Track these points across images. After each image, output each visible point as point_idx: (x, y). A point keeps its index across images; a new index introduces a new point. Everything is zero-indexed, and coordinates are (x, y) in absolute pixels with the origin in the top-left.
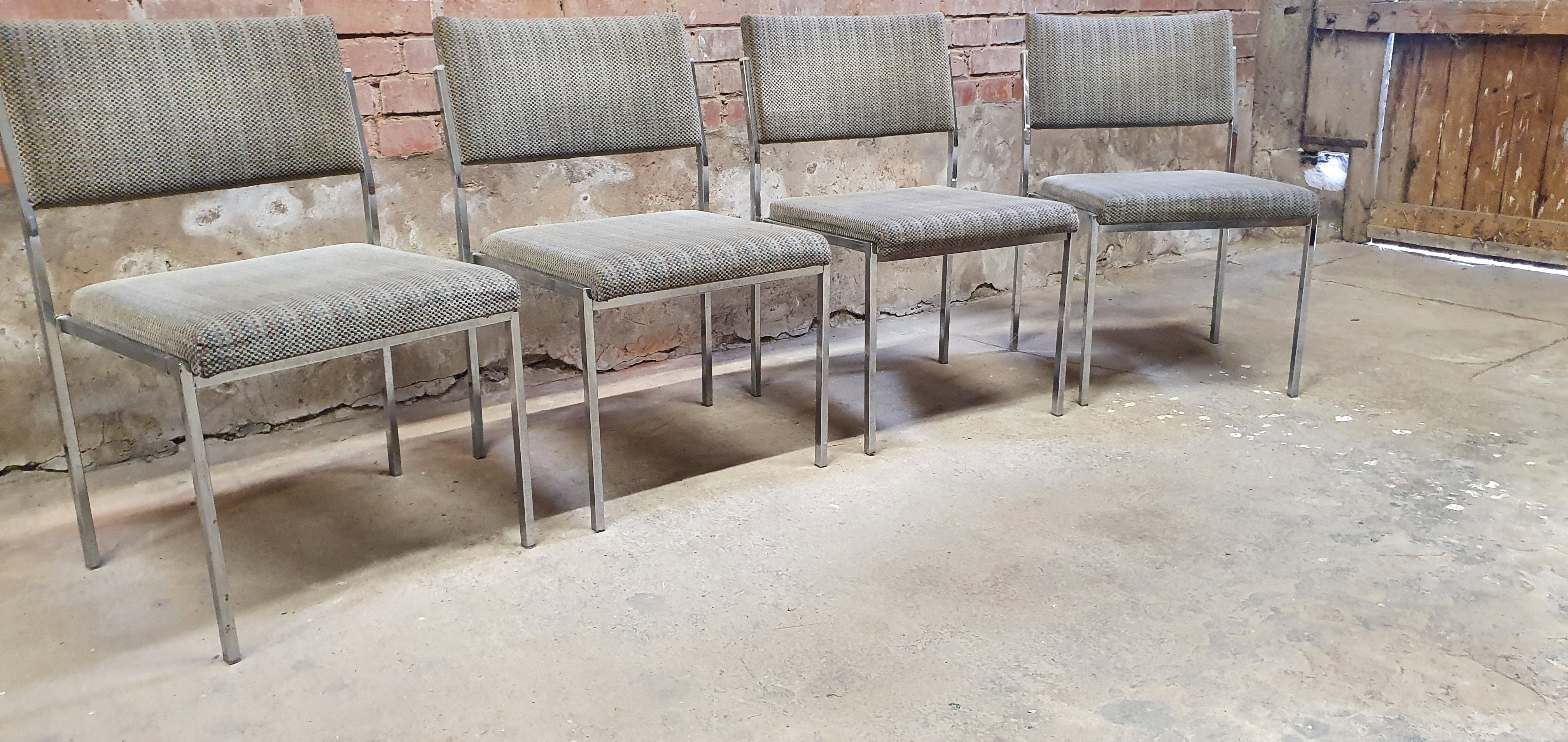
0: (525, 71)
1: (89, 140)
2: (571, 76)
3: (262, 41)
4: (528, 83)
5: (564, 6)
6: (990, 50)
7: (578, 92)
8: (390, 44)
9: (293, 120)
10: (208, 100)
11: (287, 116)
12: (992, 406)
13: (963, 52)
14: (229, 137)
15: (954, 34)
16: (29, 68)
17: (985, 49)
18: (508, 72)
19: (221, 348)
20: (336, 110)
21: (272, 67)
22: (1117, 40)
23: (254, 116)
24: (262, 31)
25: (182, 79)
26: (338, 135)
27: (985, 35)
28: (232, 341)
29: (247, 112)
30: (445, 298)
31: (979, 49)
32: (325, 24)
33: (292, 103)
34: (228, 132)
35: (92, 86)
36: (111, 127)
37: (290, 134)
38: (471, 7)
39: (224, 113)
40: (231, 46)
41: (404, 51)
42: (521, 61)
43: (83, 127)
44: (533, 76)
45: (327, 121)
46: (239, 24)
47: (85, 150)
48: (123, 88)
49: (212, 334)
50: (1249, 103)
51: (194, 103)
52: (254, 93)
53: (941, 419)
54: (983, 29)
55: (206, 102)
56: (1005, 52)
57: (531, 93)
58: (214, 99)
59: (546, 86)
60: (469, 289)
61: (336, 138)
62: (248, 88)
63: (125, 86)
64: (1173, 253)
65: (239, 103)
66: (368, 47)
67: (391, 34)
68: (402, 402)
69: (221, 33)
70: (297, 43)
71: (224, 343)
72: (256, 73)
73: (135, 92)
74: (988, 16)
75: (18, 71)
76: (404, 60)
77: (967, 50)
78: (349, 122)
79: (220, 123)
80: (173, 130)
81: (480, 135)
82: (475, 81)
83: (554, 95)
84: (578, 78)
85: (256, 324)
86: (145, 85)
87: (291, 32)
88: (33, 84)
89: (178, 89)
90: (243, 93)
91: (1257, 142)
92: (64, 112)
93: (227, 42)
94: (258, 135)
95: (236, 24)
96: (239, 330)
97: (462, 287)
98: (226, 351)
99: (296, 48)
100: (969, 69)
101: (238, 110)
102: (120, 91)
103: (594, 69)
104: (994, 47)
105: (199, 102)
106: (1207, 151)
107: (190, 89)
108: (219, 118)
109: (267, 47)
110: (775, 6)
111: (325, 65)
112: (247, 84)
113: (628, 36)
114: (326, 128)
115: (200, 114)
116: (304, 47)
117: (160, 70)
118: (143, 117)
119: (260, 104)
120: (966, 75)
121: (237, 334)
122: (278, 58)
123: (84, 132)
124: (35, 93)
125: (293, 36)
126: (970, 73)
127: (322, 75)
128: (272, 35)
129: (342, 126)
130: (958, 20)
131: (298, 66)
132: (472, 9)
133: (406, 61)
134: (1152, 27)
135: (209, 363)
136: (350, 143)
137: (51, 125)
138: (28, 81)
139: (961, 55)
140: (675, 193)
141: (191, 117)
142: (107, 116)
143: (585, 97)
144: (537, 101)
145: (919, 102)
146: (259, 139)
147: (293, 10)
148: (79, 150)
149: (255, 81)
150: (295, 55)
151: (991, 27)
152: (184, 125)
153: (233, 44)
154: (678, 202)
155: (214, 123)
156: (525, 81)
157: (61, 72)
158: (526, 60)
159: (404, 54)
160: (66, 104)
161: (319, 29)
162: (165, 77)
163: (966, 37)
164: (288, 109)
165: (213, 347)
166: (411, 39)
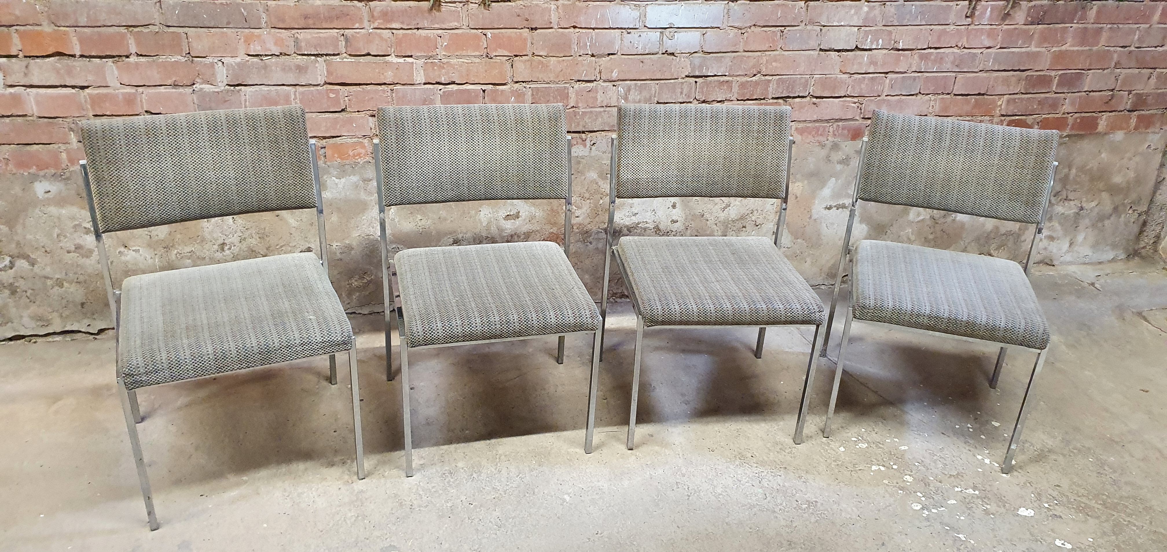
0: (437, 145)
1: (136, 194)
2: (472, 149)
3: (253, 127)
4: (438, 154)
5: (514, 66)
6: (884, 100)
7: (476, 160)
8: (383, 91)
9: (269, 177)
10: (214, 165)
11: (265, 175)
12: (759, 417)
13: (857, 101)
14: (226, 188)
15: (850, 87)
16: (102, 153)
17: (879, 98)
18: (424, 146)
19: (138, 376)
20: (299, 171)
21: (258, 143)
22: (948, 143)
23: (243, 175)
24: (254, 120)
25: (198, 153)
26: (298, 187)
27: (880, 88)
28: (144, 372)
29: (239, 172)
30: (293, 345)
31: (873, 98)
32: (297, 115)
33: (269, 167)
34: (225, 185)
35: (141, 161)
36: (150, 186)
37: (266, 186)
38: (443, 67)
39: (223, 174)
40: (233, 131)
41: (394, 95)
42: (435, 138)
43: (133, 187)
44: (443, 149)
45: (292, 178)
46: (240, 115)
47: (133, 200)
48: (160, 161)
49: (133, 367)
50: (1159, 147)
51: (204, 168)
52: (245, 160)
53: (708, 423)
54: (879, 83)
55: (212, 167)
56: (900, 101)
57: (440, 160)
58: (218, 165)
59: (452, 156)
60: (312, 339)
61: (297, 189)
62: (241, 158)
63: (162, 160)
64: (1047, 264)
65: (234, 167)
66: (368, 92)
67: (385, 84)
68: (378, 312)
69: (227, 122)
70: (277, 128)
71: (140, 373)
72: (247, 148)
73: (168, 163)
74: (887, 73)
75: (96, 156)
76: (393, 100)
77: (860, 99)
78: (307, 178)
79: (220, 180)
80: (189, 185)
81: (397, 189)
82: (398, 153)
83: (457, 162)
84: (477, 150)
85: (162, 361)
86: (174, 158)
87: (274, 120)
88: (103, 163)
89: (195, 160)
90: (237, 161)
91: (1164, 179)
92: (122, 178)
93: (230, 128)
94: (245, 186)
95: (238, 115)
96: (150, 365)
97: (307, 338)
98: (140, 377)
99: (275, 131)
100: (861, 113)
101: (233, 171)
102: (158, 163)
103: (491, 144)
104: (889, 97)
105: (208, 167)
106: (1101, 185)
107: (203, 159)
108: (220, 177)
109: (256, 131)
110: (686, 66)
111: (294, 142)
112: (240, 155)
113: (520, 121)
114: (291, 182)
115: (208, 175)
116: (281, 130)
117: (185, 148)
118: (171, 178)
119: (248, 167)
120: (857, 118)
121: (148, 368)
122: (263, 138)
123: (133, 190)
124: (104, 168)
125: (274, 123)
126: (862, 116)
127: (291, 148)
128: (260, 123)
129: (301, 181)
130: (856, 76)
131: (275, 143)
132: (444, 68)
133: (394, 101)
134: (983, 134)
135: (129, 384)
136: (306, 192)
137: (113, 187)
138: (101, 162)
139: (855, 103)
140: (587, 195)
141: (202, 177)
142: (148, 179)
143: (481, 164)
144: (444, 166)
145: (756, 176)
146: (246, 189)
147: (319, 68)
148: (129, 201)
149: (246, 153)
150: (274, 135)
151: (888, 81)
152: (197, 182)
153: (234, 129)
154: (588, 201)
155: (217, 180)
156: (436, 152)
157: (122, 155)
158: (439, 138)
159: (394, 96)
160: (123, 173)
161: (292, 118)
162: (188, 153)
163: (861, 89)
164: (266, 170)
165: (133, 376)
166: (398, 87)
